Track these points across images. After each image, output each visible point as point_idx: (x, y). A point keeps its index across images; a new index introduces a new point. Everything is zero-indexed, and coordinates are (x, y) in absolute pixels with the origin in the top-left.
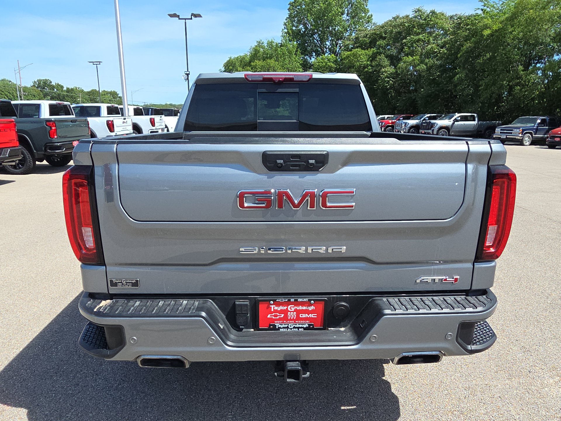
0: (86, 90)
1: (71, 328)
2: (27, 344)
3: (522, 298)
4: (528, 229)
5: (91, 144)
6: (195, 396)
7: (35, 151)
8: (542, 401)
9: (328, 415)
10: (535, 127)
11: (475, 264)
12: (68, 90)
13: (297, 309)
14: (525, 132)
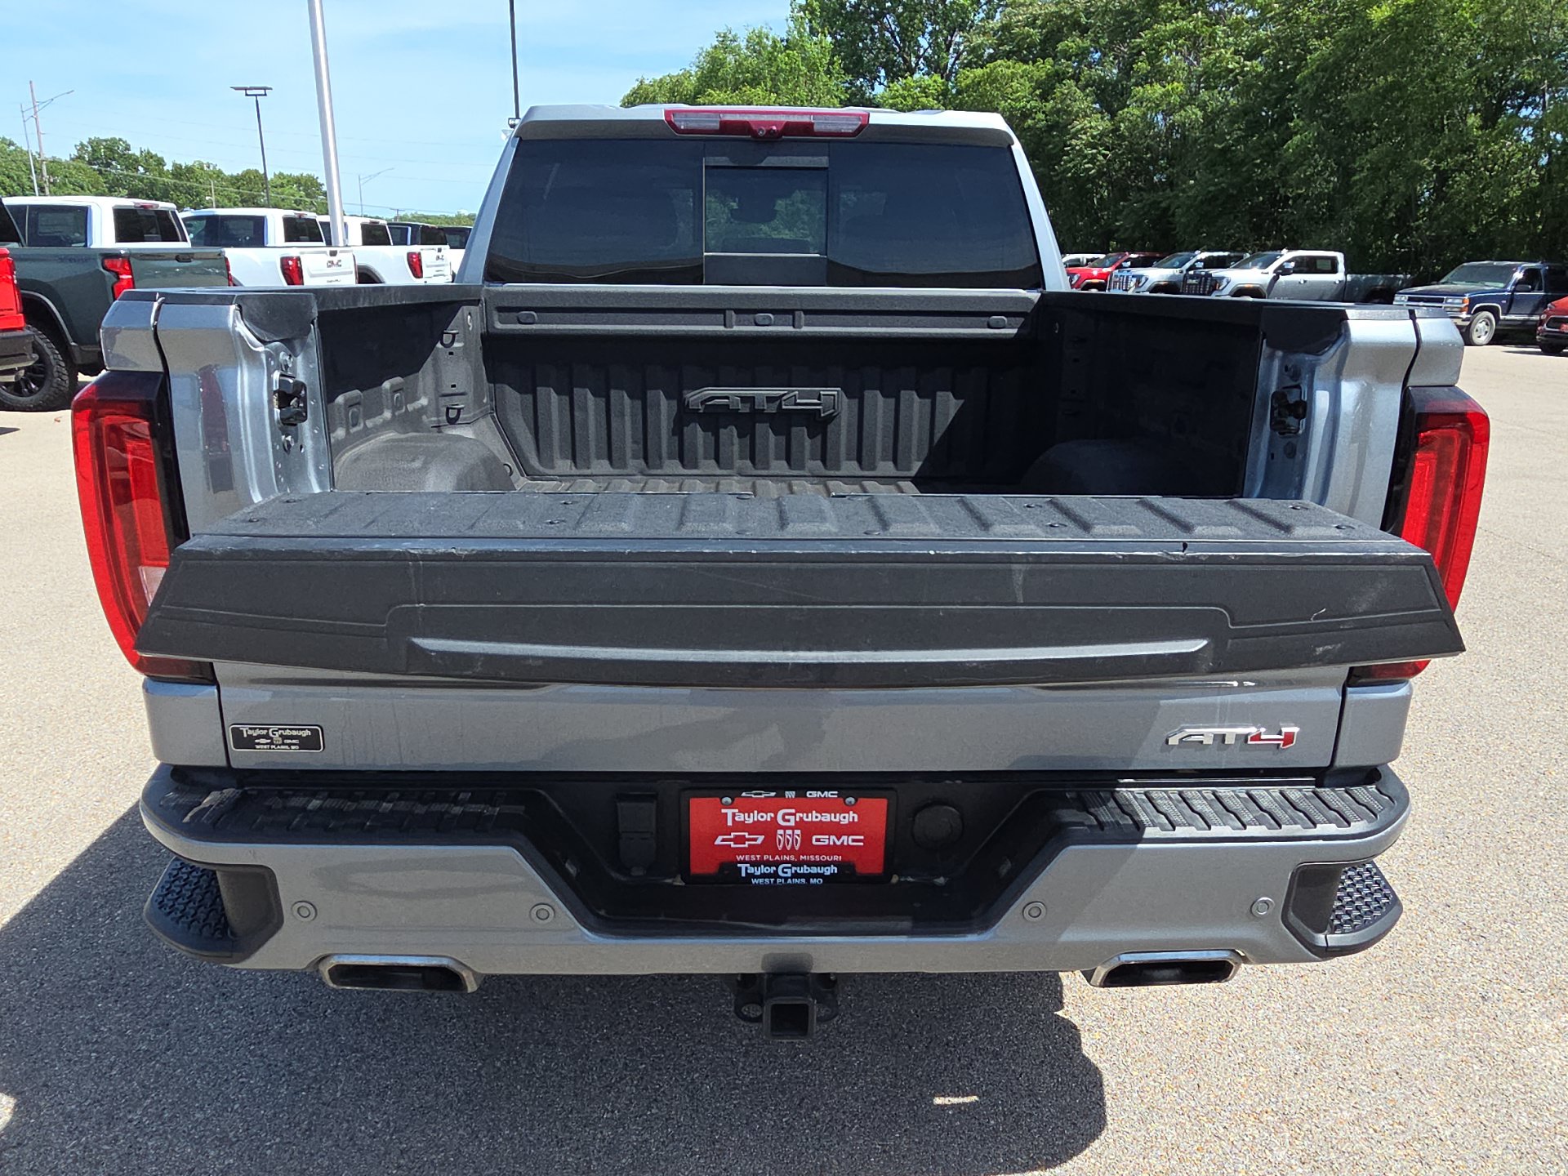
0: (231, 170)
1: (155, 857)
2: (25, 902)
3: (1463, 781)
4: (1483, 583)
5: (156, 305)
6: (508, 1062)
7: (73, 344)
8: (1521, 1086)
9: (896, 1122)
10: (1506, 293)
11: (1349, 689)
12: (179, 172)
13: (805, 819)
14: (1478, 306)
